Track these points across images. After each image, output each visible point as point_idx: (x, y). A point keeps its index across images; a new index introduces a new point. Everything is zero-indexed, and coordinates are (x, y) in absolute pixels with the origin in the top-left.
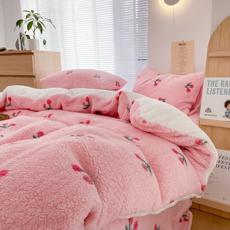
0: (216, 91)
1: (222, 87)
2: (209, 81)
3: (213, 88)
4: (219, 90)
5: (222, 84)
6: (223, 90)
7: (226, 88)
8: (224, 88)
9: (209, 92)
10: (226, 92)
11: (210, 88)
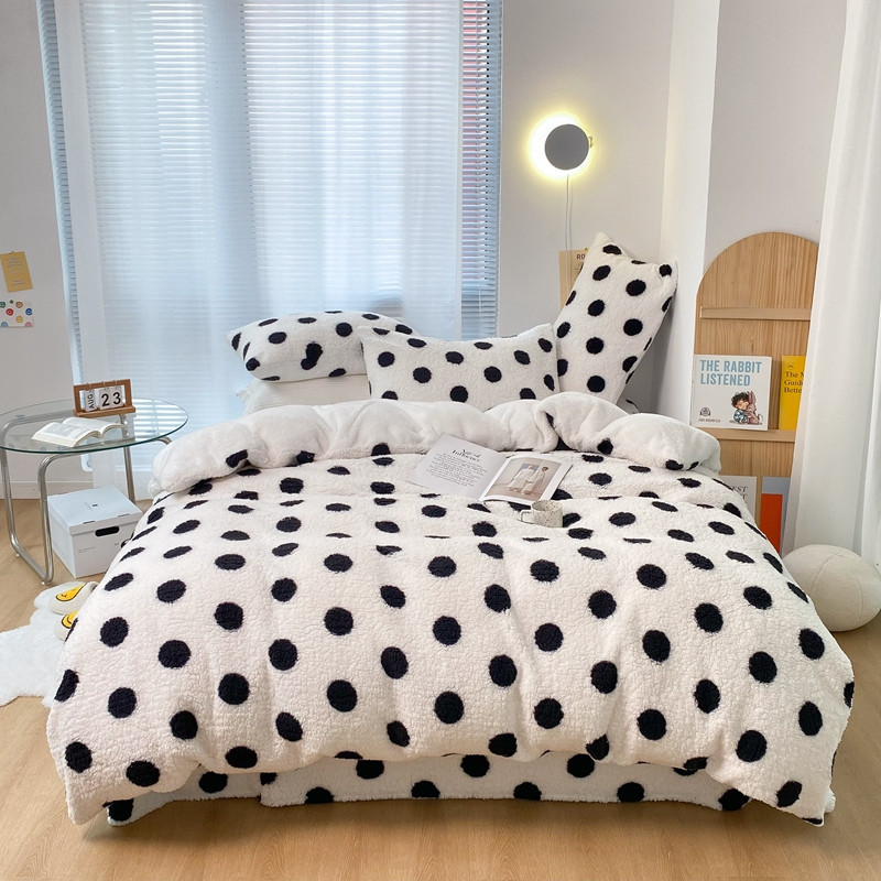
0: (717, 379)
1: (726, 373)
2: (703, 362)
3: (711, 373)
4: (722, 377)
5: (726, 368)
6: (728, 378)
7: (733, 373)
8: (730, 373)
9: (705, 380)
10: (733, 380)
11: (705, 373)
